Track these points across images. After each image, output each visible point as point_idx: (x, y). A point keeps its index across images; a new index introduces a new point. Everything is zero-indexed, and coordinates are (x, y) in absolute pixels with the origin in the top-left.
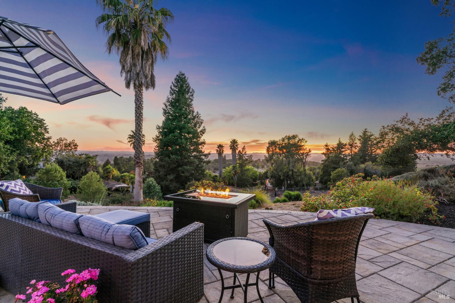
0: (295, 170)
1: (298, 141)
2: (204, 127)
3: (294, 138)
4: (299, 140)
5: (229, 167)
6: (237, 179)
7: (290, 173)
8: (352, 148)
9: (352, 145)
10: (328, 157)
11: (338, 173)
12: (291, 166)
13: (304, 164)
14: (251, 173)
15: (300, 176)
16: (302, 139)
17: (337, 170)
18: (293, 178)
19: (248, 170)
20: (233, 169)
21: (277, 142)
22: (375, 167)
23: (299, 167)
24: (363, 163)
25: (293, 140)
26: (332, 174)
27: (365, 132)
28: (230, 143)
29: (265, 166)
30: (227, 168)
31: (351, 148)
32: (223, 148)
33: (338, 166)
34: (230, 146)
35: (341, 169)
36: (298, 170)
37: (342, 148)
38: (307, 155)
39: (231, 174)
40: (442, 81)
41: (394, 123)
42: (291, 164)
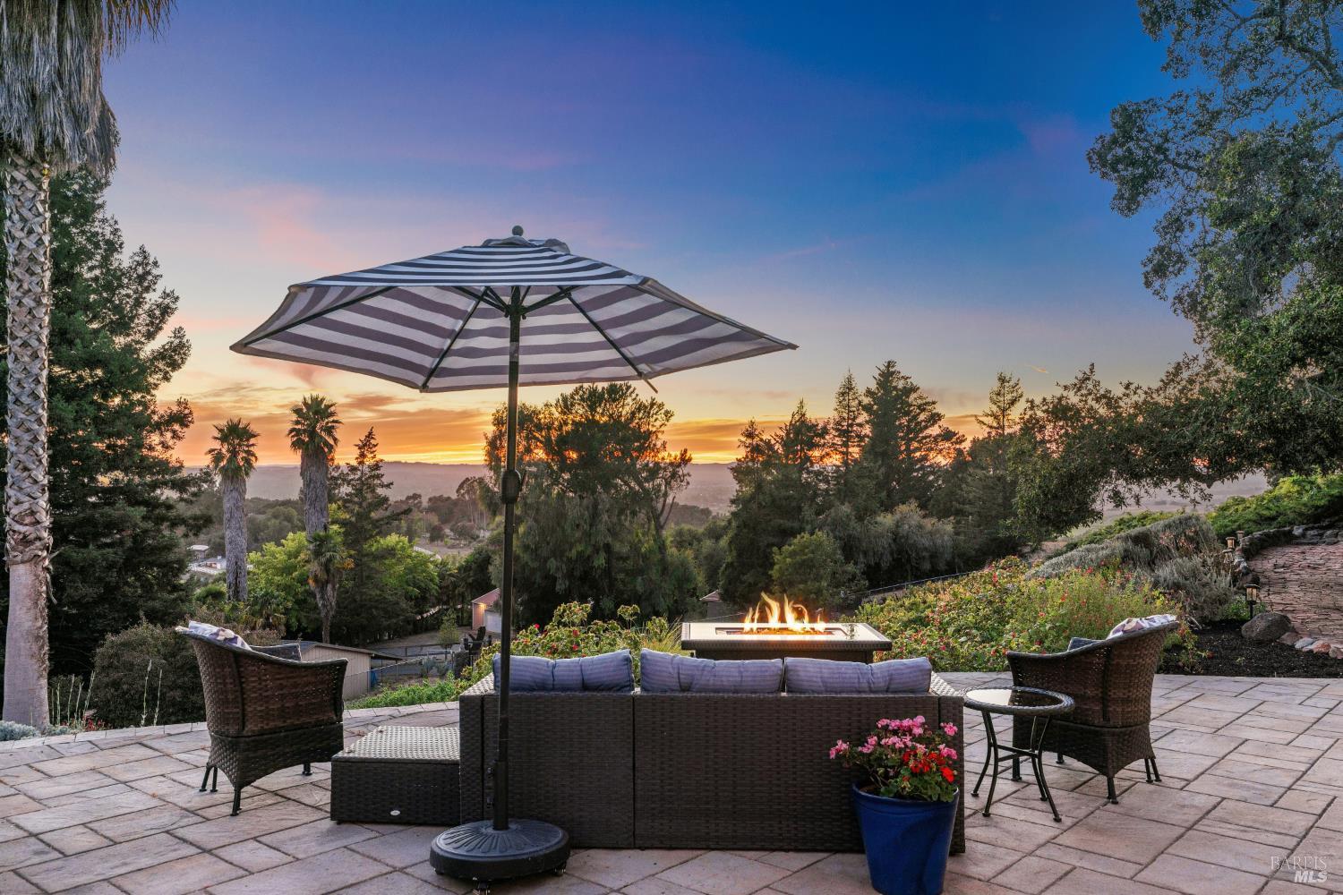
0: (621, 548)
1: (633, 414)
2: (179, 333)
3: (614, 400)
4: (639, 409)
5: (279, 544)
6: (338, 604)
7: (600, 561)
8: (847, 447)
9: (847, 431)
10: (759, 487)
11: (802, 551)
12: (602, 527)
13: (657, 518)
14: (400, 569)
15: (641, 572)
16: (652, 404)
17: (796, 541)
18: (611, 586)
19: (391, 552)
20: (317, 553)
21: (536, 413)
22: (929, 523)
23: (637, 531)
24: (888, 507)
25: (613, 408)
26: (777, 558)
27: (887, 375)
28: (295, 417)
29: (447, 531)
30: (271, 546)
31: (845, 445)
32: (248, 440)
33: (796, 525)
34: (291, 431)
35: (812, 534)
36: (635, 548)
37: (812, 446)
38: (674, 475)
39: (303, 581)
40: (1156, 241)
41: (1059, 392)
42: (605, 517)
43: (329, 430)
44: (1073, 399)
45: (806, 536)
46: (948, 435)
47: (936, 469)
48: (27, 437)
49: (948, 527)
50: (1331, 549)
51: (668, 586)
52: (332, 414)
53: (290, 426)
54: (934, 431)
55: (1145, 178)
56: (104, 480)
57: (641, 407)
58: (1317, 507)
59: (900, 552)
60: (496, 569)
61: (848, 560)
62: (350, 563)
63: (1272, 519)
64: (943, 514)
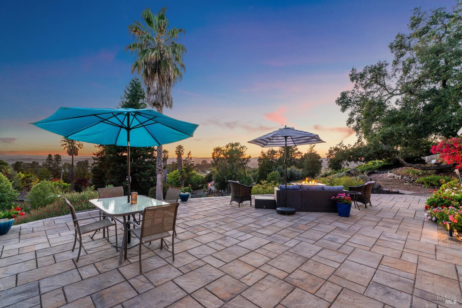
0: (237, 174)
4: (241, 147)
5: (172, 172)
7: (234, 176)
8: (281, 155)
9: (281, 152)
10: (263, 162)
11: (273, 175)
12: (234, 170)
13: (244, 168)
14: (195, 177)
16: (244, 147)
17: (271, 173)
19: (194, 174)
20: (181, 174)
21: (222, 148)
22: (297, 170)
23: (241, 171)
24: (289, 167)
25: (237, 147)
26: (268, 176)
28: (176, 149)
29: (200, 171)
32: (167, 153)
33: (271, 170)
34: (175, 151)
35: (275, 171)
36: (240, 174)
37: (274, 154)
38: (248, 160)
39: (177, 179)
40: (348, 117)
41: (336, 146)
42: (235, 168)
43: (182, 151)
44: (339, 147)
45: (273, 172)
46: (299, 153)
47: (297, 160)
48: (160, 153)
49: (301, 170)
50: (383, 174)
51: (246, 181)
52: (183, 148)
54: (296, 152)
55: (347, 105)
56: (146, 160)
58: (379, 167)
59: (292, 175)
60: (213, 177)
61: (282, 177)
62: (187, 176)
63: (371, 169)
64: (299, 168)
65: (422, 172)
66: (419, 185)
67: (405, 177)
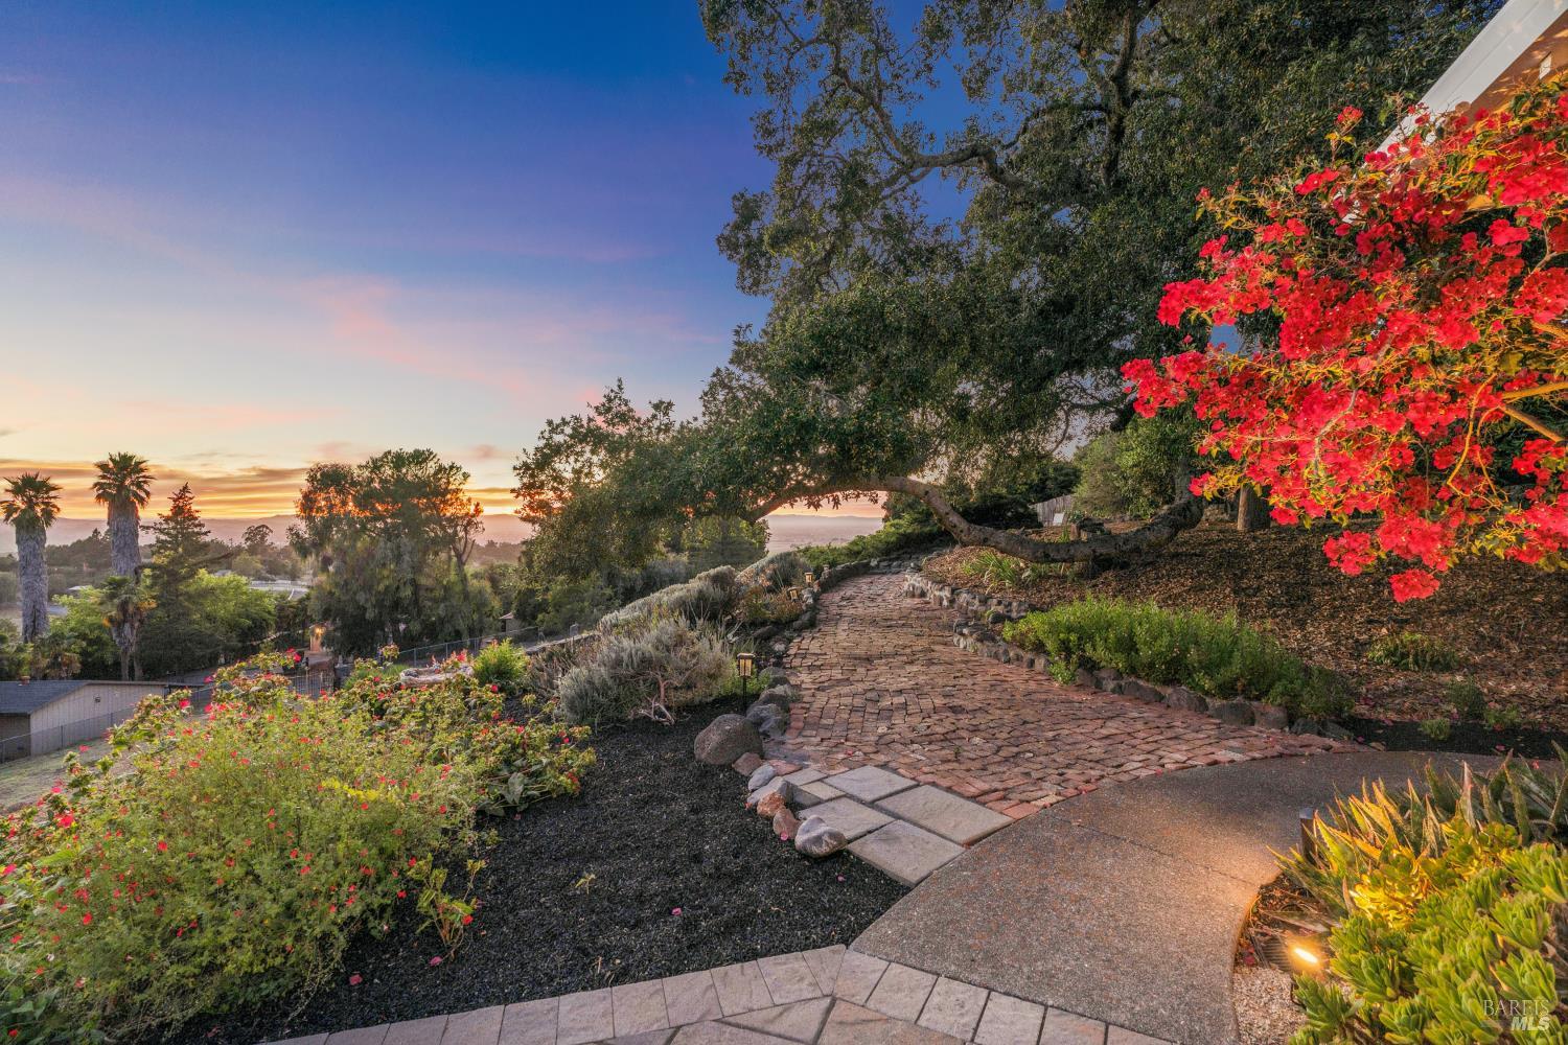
0: (426, 581)
1: (435, 474)
3: (419, 463)
4: (440, 471)
7: (407, 592)
12: (406, 566)
13: (459, 555)
14: (230, 605)
15: (444, 599)
16: (452, 467)
18: (419, 612)
20: (113, 596)
21: (349, 471)
23: (440, 568)
25: (416, 470)
28: (100, 472)
32: (47, 492)
34: (96, 485)
38: (469, 523)
52: (142, 470)
53: (96, 480)
57: (441, 469)
58: (888, 543)
59: (649, 577)
62: (152, 604)
63: (858, 553)
65: (1033, 570)
66: (1019, 658)
67: (964, 597)
